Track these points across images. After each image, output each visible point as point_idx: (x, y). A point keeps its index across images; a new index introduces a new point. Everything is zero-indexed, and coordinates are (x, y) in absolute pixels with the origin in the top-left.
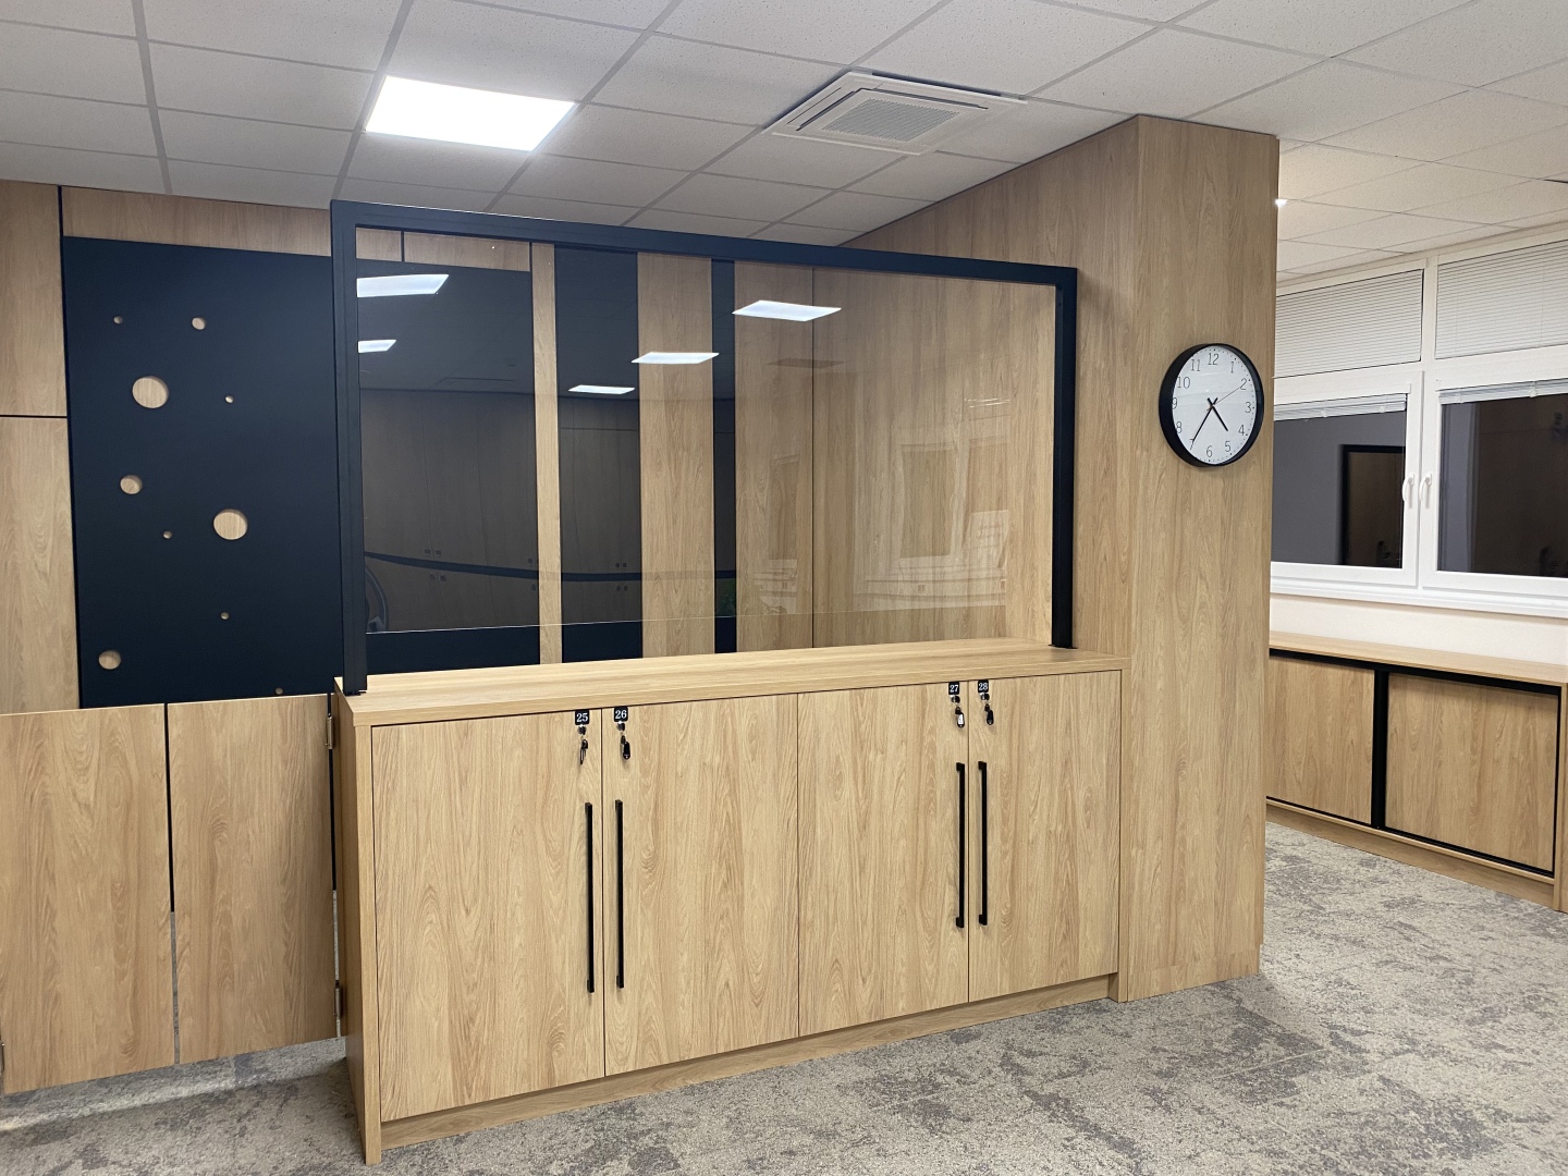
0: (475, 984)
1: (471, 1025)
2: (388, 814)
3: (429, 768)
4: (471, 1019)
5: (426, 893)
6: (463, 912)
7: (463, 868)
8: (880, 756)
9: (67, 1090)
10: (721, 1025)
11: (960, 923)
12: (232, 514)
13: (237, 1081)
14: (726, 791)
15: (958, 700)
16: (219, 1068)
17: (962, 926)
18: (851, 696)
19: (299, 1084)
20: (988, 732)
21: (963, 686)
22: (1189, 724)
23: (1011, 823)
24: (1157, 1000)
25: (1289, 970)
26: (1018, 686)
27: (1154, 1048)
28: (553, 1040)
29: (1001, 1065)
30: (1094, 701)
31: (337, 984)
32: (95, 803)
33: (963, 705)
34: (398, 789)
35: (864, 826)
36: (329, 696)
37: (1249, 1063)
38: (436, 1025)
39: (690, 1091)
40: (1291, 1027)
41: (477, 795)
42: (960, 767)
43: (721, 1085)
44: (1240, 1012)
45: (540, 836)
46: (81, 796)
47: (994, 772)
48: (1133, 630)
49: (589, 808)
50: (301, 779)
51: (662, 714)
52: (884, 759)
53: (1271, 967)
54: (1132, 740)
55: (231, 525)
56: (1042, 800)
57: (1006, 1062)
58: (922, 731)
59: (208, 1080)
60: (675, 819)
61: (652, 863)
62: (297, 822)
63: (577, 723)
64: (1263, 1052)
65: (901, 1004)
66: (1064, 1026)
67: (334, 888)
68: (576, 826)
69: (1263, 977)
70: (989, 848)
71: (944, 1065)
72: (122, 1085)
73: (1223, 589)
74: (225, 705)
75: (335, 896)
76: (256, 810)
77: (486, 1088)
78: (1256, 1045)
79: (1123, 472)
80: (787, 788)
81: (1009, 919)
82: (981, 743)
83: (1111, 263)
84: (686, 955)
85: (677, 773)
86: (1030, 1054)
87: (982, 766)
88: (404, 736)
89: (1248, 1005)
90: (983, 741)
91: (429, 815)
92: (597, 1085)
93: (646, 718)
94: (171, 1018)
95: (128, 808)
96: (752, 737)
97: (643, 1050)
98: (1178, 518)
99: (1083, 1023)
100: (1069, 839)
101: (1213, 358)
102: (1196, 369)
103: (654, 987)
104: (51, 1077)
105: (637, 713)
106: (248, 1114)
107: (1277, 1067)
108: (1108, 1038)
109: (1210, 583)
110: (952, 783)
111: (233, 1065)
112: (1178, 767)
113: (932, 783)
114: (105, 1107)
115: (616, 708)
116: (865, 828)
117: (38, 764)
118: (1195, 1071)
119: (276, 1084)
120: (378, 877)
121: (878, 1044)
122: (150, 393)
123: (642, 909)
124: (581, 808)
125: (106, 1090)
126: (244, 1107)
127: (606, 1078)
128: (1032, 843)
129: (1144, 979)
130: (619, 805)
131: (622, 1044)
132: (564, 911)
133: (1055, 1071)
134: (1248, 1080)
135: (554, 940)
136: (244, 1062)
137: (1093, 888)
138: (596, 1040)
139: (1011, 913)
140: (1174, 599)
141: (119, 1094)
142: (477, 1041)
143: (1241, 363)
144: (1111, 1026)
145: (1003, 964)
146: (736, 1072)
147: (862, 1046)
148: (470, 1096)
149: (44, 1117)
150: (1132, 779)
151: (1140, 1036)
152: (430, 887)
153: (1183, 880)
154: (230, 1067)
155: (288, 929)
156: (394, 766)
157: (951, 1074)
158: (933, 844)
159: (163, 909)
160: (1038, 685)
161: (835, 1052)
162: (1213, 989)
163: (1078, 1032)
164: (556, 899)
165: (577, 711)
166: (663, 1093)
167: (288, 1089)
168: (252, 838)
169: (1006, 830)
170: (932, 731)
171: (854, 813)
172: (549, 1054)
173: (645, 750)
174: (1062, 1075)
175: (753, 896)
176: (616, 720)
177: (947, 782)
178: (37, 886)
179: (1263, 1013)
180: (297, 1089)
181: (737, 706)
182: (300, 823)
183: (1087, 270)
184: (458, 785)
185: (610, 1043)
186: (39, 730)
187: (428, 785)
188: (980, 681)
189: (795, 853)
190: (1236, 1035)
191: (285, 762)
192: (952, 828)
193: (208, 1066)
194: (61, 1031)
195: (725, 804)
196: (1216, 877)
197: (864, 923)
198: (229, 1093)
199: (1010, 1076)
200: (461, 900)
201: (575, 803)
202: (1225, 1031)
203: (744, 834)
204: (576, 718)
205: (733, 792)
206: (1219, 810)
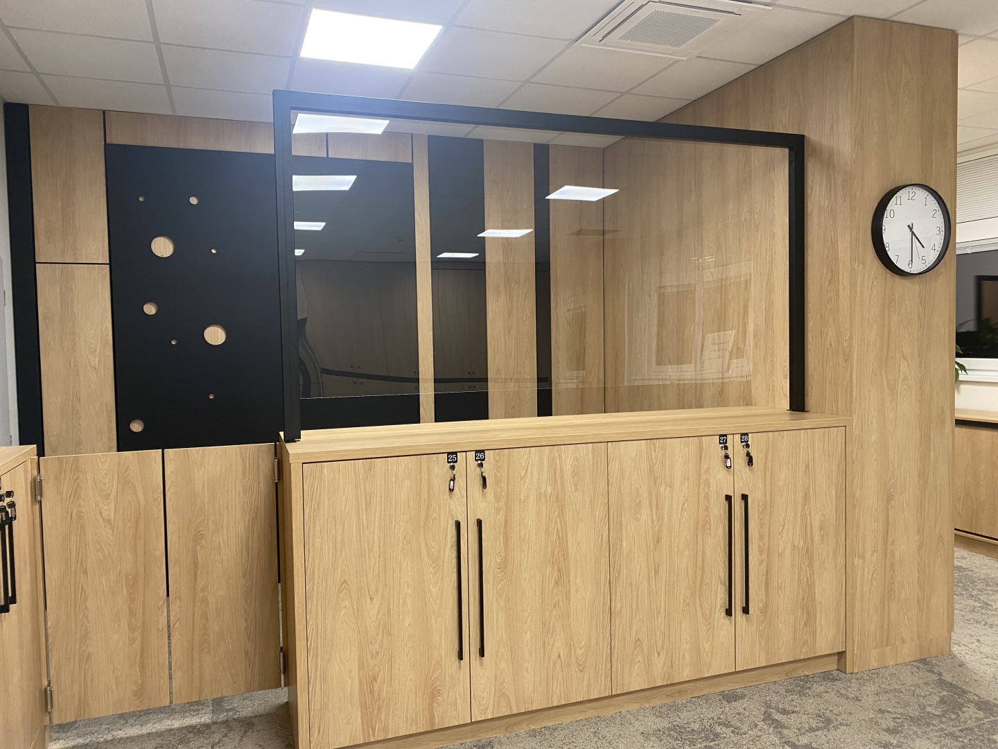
0: (377, 653)
1: (374, 683)
2: (314, 527)
3: (344, 494)
4: (375, 678)
5: (342, 585)
6: (369, 600)
7: (368, 568)
8: (668, 489)
9: (97, 721)
10: (555, 685)
11: (729, 612)
12: (216, 328)
13: (213, 717)
14: (556, 514)
15: (726, 448)
16: (200, 708)
17: (731, 615)
18: (647, 444)
19: (255, 721)
20: (749, 472)
21: (729, 438)
22: (896, 467)
23: (766, 540)
24: (875, 673)
25: (974, 651)
26: (770, 438)
27: (880, 710)
28: (434, 694)
29: (764, 720)
30: (826, 449)
31: (282, 649)
32: (115, 520)
33: (730, 452)
34: (322, 508)
35: (658, 541)
36: (275, 445)
37: (957, 723)
38: (350, 682)
39: (533, 734)
40: (984, 695)
41: (378, 515)
42: (728, 498)
43: (555, 729)
44: (942, 683)
45: (423, 546)
46: (105, 514)
47: (753, 503)
48: (854, 396)
49: (458, 524)
50: (256, 503)
51: (509, 456)
52: (672, 491)
53: (959, 648)
54: (854, 478)
55: (215, 335)
56: (789, 522)
57: (767, 717)
58: (700, 471)
59: (193, 716)
60: (520, 533)
61: (503, 565)
62: (253, 534)
63: (449, 462)
64: (967, 715)
65: (685, 673)
66: (808, 691)
67: (279, 582)
68: (449, 537)
69: (955, 656)
70: (750, 557)
71: (720, 718)
72: (135, 718)
73: (920, 367)
74: (203, 450)
75: (280, 588)
76: (225, 525)
77: (386, 730)
78: (960, 709)
79: (844, 281)
80: (600, 512)
81: (765, 610)
82: (742, 480)
83: (832, 126)
84: (529, 633)
85: (520, 500)
86: (784, 712)
87: (745, 497)
88: (326, 471)
89: (948, 677)
90: (745, 479)
91: (343, 528)
92: (464, 728)
93: (497, 458)
94: (167, 672)
95: (137, 522)
96: (574, 474)
97: (499, 702)
98: (886, 314)
99: (822, 688)
100: (809, 553)
101: (911, 195)
102: (898, 203)
103: (506, 657)
104: (84, 713)
105: (491, 455)
106: (219, 742)
107: (979, 727)
108: (843, 701)
109: (910, 363)
110: (722, 511)
111: (210, 705)
112: (889, 498)
113: (707, 509)
114: (121, 734)
115: (477, 451)
116: (658, 542)
117: (75, 492)
118: (915, 729)
119: (239, 720)
120: (308, 573)
121: (669, 701)
122: (162, 247)
123: (497, 599)
124: (452, 524)
125: (124, 722)
126: (217, 737)
127: (472, 723)
128: (781, 555)
129: (865, 657)
130: (479, 523)
131: (483, 698)
132: (441, 600)
133: (806, 726)
134: (958, 736)
135: (434, 621)
136: (218, 703)
137: (826, 588)
138: (464, 695)
139: (766, 606)
140: (883, 373)
141: (132, 725)
142: (379, 694)
143: (933, 198)
144: (843, 691)
145: (760, 643)
146: (566, 720)
147: (657, 702)
148: (374, 735)
149: (81, 741)
150: (854, 506)
151: (868, 701)
152: (345, 581)
153: (893, 583)
154: (209, 706)
155: (248, 610)
156: (318, 491)
157: (727, 725)
158: (708, 555)
159: (161, 594)
160: (785, 437)
161: (637, 706)
162: (917, 664)
163: (819, 696)
164: (435, 591)
165: (449, 454)
166: (514, 735)
167: (247, 724)
168: (222, 545)
169: (762, 544)
170: (707, 471)
171: (650, 531)
172: (431, 705)
173: (498, 482)
174: (812, 730)
175: (577, 591)
176: (476, 460)
177: (720, 508)
178: (75, 577)
179: (960, 684)
180: (254, 725)
181: (563, 451)
182: (256, 535)
183: (813, 135)
184: (364, 506)
185: (475, 698)
186: (76, 467)
187: (343, 507)
188: (742, 434)
189: (607, 559)
190: (942, 701)
191: (245, 492)
192: (722, 543)
193: (194, 706)
194: (92, 680)
195: (556, 523)
196: (918, 581)
197: (659, 612)
198: (207, 726)
199: (772, 729)
200: (367, 591)
201: (448, 521)
202: (932, 699)
203: (570, 545)
204: (448, 458)
205: (562, 514)
206: (920, 531)
